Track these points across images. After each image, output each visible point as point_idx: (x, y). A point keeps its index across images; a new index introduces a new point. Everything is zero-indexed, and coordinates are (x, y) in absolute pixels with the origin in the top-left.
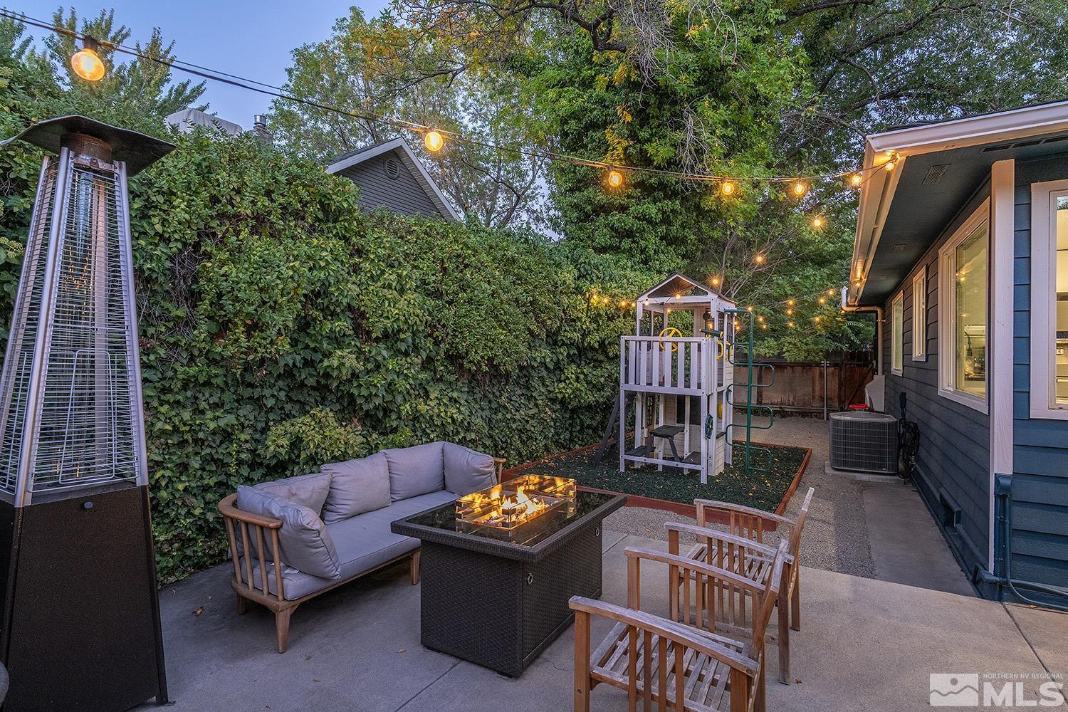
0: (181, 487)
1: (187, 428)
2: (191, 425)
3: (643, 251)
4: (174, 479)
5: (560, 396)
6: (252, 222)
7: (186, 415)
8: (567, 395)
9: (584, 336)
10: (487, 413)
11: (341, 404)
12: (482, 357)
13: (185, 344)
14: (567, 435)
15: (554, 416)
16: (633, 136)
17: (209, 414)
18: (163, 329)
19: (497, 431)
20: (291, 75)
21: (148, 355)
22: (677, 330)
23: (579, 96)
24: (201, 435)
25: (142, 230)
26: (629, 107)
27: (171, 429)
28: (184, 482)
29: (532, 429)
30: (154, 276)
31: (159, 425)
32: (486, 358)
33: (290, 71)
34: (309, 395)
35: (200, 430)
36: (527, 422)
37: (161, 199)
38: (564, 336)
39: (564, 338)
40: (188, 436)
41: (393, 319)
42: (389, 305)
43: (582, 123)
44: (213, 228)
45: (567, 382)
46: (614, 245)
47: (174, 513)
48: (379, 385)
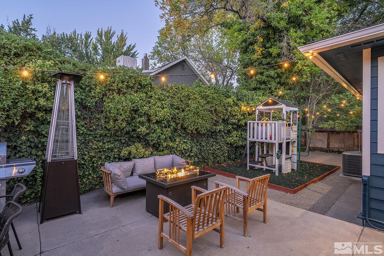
0: (99, 163)
1: (101, 147)
2: (102, 147)
3: (270, 89)
4: (98, 161)
5: (229, 142)
6: (117, 91)
7: (101, 144)
8: (232, 142)
9: (239, 121)
10: (199, 147)
11: (146, 142)
12: (194, 129)
13: (100, 125)
14: (234, 156)
15: (227, 149)
16: (264, 46)
17: (106, 144)
18: (95, 121)
19: (203, 153)
20: (159, 38)
21: (91, 128)
22: (268, 119)
23: (246, 34)
24: (104, 149)
25: (89, 95)
26: (262, 36)
27: (97, 147)
28: (100, 162)
29: (218, 153)
30: (90, 107)
31: (94, 146)
32: (195, 129)
33: (158, 37)
34: (136, 139)
35: (104, 148)
36: (216, 151)
37: (94, 87)
38: (230, 121)
39: (230, 122)
40: (101, 150)
41: (160, 117)
42: (159, 113)
43: (247, 44)
44: (107, 93)
45: (233, 137)
46: (259, 87)
47: (98, 170)
48: (154, 137)
